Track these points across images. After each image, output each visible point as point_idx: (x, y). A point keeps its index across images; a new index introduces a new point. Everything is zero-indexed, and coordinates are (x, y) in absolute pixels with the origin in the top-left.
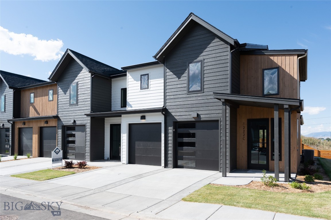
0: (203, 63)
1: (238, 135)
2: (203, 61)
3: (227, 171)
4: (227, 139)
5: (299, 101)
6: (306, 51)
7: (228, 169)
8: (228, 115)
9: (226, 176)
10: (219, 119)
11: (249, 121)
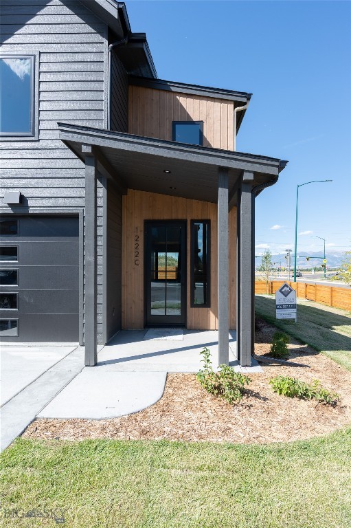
0: (37, 64)
1: (124, 254)
2: (37, 57)
3: (99, 341)
4: (98, 262)
5: (277, 164)
6: (248, 96)
7: (102, 337)
8: (102, 202)
9: (96, 364)
10: (79, 211)
11: (149, 224)
